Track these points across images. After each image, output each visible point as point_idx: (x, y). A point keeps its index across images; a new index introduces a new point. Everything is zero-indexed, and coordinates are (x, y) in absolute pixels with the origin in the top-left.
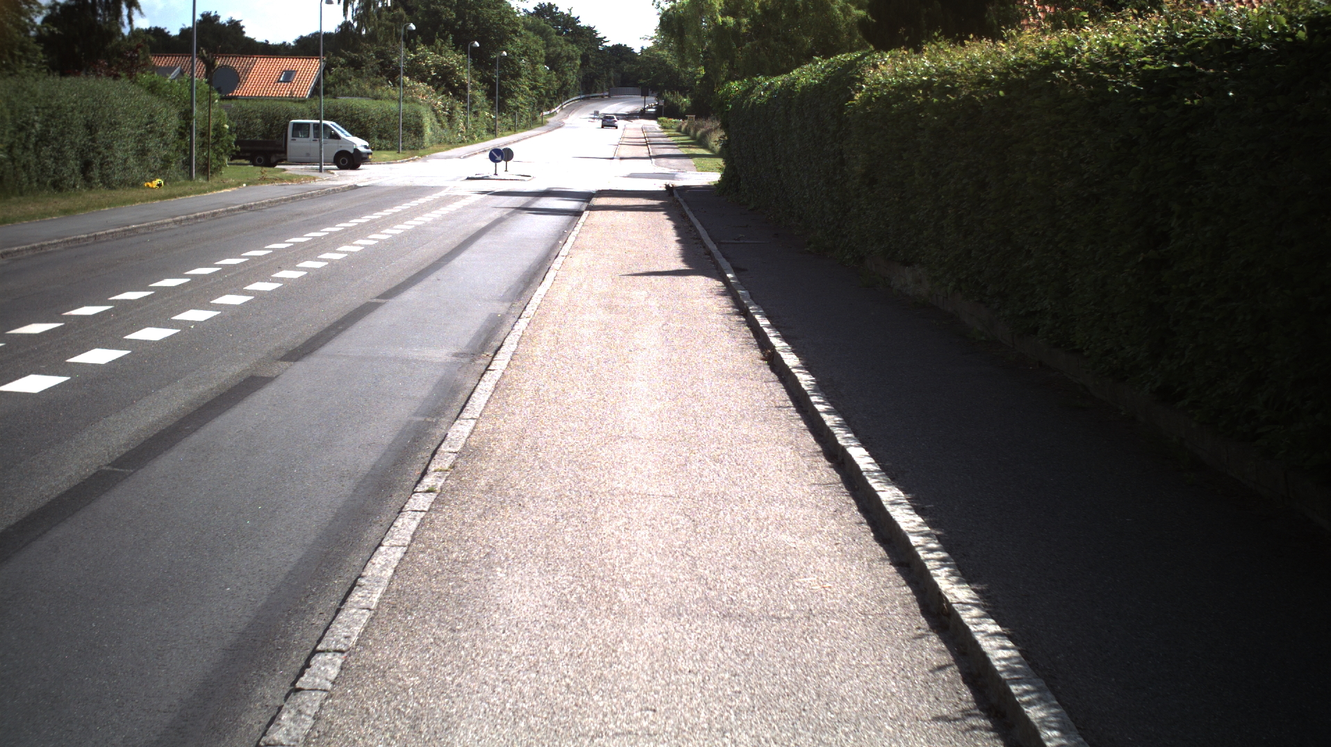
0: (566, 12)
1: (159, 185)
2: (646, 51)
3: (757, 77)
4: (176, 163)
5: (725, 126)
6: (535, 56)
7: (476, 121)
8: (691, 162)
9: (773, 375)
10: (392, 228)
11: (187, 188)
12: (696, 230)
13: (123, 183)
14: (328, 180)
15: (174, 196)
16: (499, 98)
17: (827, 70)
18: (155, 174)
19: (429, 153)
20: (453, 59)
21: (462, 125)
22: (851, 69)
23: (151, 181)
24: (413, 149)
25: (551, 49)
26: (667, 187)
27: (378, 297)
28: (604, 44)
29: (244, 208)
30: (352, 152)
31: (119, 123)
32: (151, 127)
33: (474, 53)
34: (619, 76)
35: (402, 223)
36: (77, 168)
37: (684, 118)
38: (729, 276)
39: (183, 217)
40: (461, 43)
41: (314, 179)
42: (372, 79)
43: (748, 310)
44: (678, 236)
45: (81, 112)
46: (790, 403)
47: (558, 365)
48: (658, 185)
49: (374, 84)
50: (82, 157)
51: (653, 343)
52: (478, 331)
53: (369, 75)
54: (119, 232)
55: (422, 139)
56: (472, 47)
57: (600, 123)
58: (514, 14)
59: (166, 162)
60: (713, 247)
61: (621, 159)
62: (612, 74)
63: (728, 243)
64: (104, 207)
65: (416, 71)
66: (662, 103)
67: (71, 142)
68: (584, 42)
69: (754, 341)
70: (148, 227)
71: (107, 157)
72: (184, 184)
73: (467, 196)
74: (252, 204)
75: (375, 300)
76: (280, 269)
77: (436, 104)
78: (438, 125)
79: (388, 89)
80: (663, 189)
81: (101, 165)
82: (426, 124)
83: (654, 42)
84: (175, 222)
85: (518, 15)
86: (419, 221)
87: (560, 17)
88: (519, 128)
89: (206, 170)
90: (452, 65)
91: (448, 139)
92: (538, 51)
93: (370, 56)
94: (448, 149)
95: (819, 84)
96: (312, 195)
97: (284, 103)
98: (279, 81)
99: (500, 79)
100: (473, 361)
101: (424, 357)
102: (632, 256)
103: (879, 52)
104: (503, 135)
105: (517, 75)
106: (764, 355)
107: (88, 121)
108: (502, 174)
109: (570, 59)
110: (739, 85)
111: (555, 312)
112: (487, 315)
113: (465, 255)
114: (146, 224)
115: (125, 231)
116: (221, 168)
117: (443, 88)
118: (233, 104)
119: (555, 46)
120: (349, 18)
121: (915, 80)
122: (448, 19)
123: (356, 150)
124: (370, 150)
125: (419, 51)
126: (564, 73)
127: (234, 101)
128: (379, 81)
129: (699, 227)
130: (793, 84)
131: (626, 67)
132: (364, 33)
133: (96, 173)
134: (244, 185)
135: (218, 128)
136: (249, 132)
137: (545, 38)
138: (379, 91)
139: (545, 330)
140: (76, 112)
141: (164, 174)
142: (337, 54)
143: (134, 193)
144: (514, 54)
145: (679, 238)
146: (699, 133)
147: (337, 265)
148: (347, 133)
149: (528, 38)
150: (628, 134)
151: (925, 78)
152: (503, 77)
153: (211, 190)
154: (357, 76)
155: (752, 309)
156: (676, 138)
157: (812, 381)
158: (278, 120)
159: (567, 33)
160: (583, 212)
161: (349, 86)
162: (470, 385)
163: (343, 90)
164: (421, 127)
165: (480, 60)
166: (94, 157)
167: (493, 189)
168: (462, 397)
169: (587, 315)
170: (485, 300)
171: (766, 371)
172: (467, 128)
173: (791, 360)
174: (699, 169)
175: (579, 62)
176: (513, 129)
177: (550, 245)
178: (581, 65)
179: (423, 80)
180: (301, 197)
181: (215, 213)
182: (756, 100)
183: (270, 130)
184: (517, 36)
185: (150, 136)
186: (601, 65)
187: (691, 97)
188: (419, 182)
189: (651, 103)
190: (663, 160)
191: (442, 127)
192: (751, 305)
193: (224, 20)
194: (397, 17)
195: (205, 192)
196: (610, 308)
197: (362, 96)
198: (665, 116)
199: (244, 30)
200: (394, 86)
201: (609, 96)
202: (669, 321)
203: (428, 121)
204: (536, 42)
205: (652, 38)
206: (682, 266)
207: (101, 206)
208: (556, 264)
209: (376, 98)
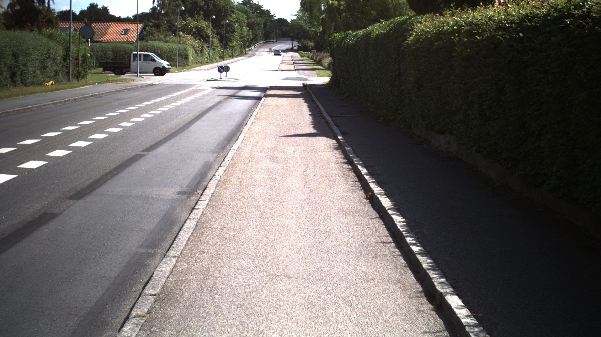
0: (257, 3)
1: (52, 84)
2: (293, 21)
3: (348, 31)
4: (62, 73)
5: (332, 55)
6: (242, 23)
7: (214, 53)
8: (314, 72)
9: (374, 212)
10: (163, 107)
11: (66, 86)
12: (319, 109)
13: (33, 83)
14: (140, 81)
15: (58, 90)
16: (225, 42)
17: (391, 25)
18: (51, 78)
19: (191, 68)
20: (203, 23)
21: (207, 55)
22: (404, 24)
23: (48, 83)
24: (184, 66)
25: (250, 20)
26: (304, 84)
27: (143, 151)
28: (274, 18)
29: (92, 96)
30: (161, 67)
31: (31, 54)
32: (48, 55)
33: (213, 21)
34: (281, 32)
35: (169, 105)
36: (8, 76)
37: (311, 52)
38: (340, 137)
39: (58, 101)
40: (207, 17)
41: (134, 80)
42: (165, 33)
43: (353, 161)
44: (310, 112)
45: (10, 48)
46: (390, 239)
47: (238, 204)
48: (299, 84)
49: (166, 36)
50: (11, 70)
51: (298, 186)
52: (196, 174)
53: (163, 31)
54: (21, 110)
55: (188, 61)
56: (212, 18)
57: (273, 54)
58: (232, 3)
59: (57, 72)
60: (329, 119)
61: (282, 70)
62: (278, 31)
63: (337, 116)
64: (20, 96)
65: (186, 30)
66: (300, 45)
67: (5, 63)
68: (265, 17)
69: (358, 184)
70: (38, 107)
71: (25, 70)
72: (66, 84)
73: (206, 89)
74: (97, 94)
75: (141, 153)
76: (95, 133)
77: (195, 45)
78: (195, 55)
79: (172, 38)
80: (302, 85)
81: (21, 74)
82: (190, 54)
83: (297, 17)
84: (53, 104)
85: (234, 4)
86: (178, 103)
87: (254, 5)
88: (234, 56)
89: (78, 76)
90: (203, 27)
91: (200, 61)
92: (243, 21)
93: (164, 23)
94: (200, 66)
95: (387, 33)
96: (129, 89)
97: (123, 45)
98: (121, 34)
99: (225, 33)
100: (189, 197)
101: (159, 195)
102: (286, 124)
103: (420, 15)
104: (227, 59)
105: (233, 31)
106: (367, 196)
107: (14, 52)
108: (224, 78)
109: (258, 24)
110: (339, 35)
111: (242, 162)
112: (203, 163)
113: (198, 123)
114: (37, 105)
115: (24, 109)
116: (86, 75)
117: (198, 37)
118: (98, 45)
119: (251, 19)
120: (155, 5)
121: (448, 29)
122: (201, 5)
123: (164, 67)
124: (170, 67)
125: (188, 20)
126: (255, 31)
127: (99, 43)
128: (168, 34)
129: (321, 107)
130: (370, 34)
131: (284, 28)
132: (162, 12)
133: (18, 79)
134: (97, 84)
135: (84, 56)
136: (106, 58)
137: (247, 15)
138: (168, 39)
139: (234, 176)
140: (7, 48)
141: (56, 78)
142: (149, 21)
143: (38, 88)
144: (232, 22)
145: (310, 113)
146: (318, 59)
147: (127, 130)
148: (159, 58)
149: (239, 15)
150: (285, 59)
151: (455, 28)
152: (227, 32)
153: (78, 87)
154: (158, 32)
155: (356, 161)
156: (307, 61)
157: (403, 222)
158: (120, 52)
159: (257, 13)
160: (262, 98)
161: (154, 36)
162: (183, 219)
163: (151, 38)
164: (188, 55)
165: (216, 24)
166: (17, 71)
167: (219, 86)
168: (176, 228)
169: (260, 164)
170: (204, 152)
171: (369, 208)
172: (209, 56)
173: (386, 202)
174: (318, 75)
175: (262, 26)
176: (232, 56)
177: (244, 117)
178: (264, 27)
179: (189, 34)
180: (124, 90)
181: (76, 99)
182: (349, 41)
183: (116, 57)
184: (233, 13)
185: (48, 60)
186: (272, 27)
187: (314, 42)
188: (183, 82)
189: (295, 44)
190: (301, 71)
191: (198, 56)
192: (354, 158)
193: (100, 6)
194: (178, 5)
195: (75, 87)
196: (273, 159)
197: (160, 41)
198: (302, 51)
199: (109, 11)
200: (175, 36)
201: (276, 41)
202: (307, 168)
203: (191, 52)
204: (243, 17)
205: (296, 15)
206: (313, 131)
207: (18, 95)
208: (245, 130)
209: (167, 42)
